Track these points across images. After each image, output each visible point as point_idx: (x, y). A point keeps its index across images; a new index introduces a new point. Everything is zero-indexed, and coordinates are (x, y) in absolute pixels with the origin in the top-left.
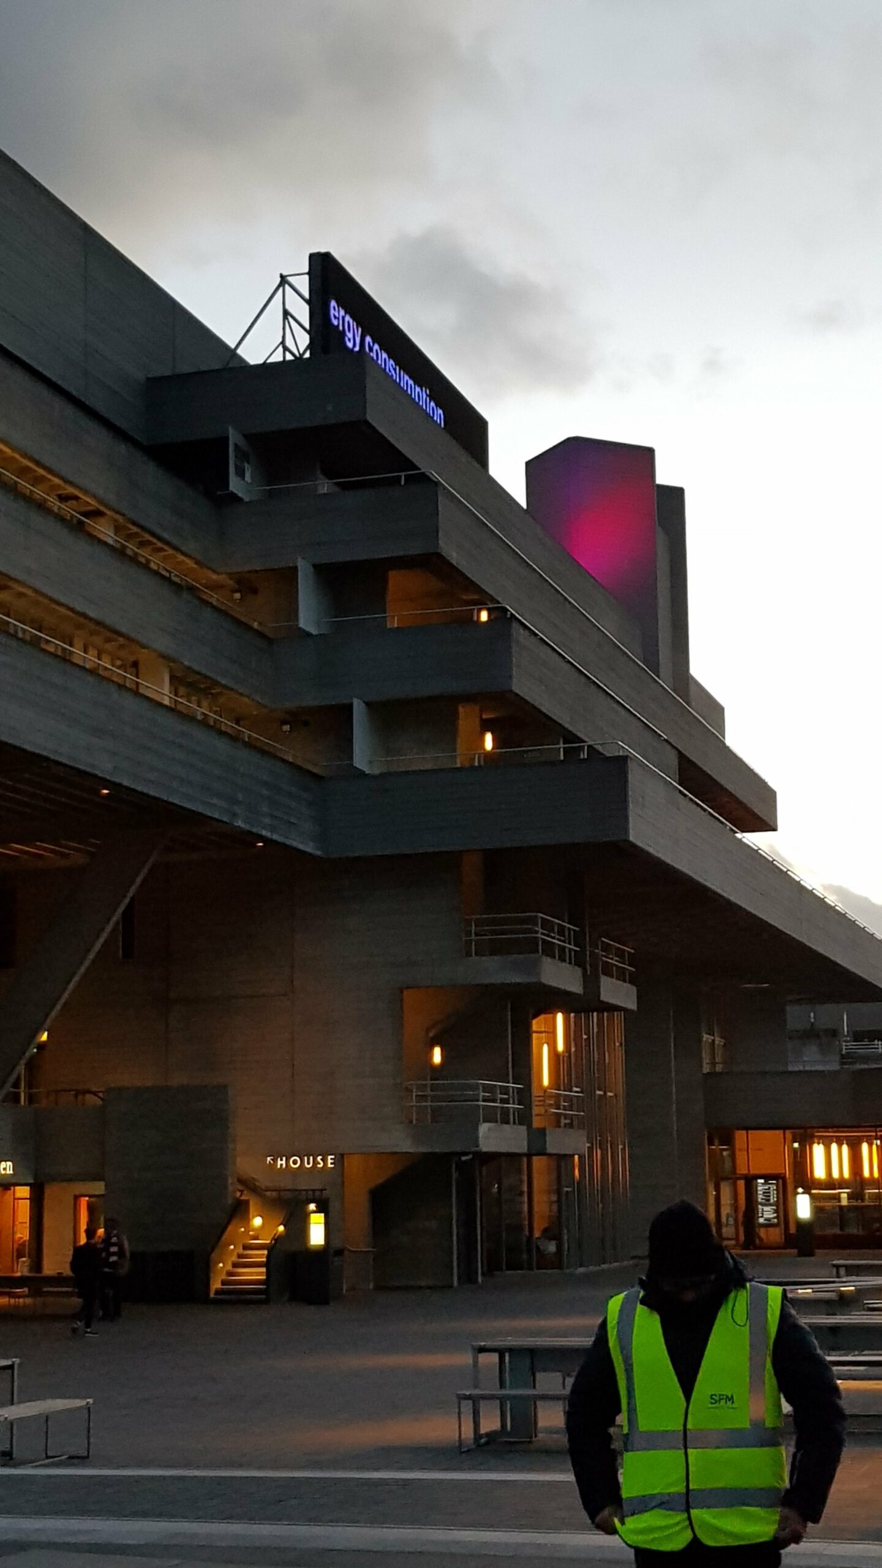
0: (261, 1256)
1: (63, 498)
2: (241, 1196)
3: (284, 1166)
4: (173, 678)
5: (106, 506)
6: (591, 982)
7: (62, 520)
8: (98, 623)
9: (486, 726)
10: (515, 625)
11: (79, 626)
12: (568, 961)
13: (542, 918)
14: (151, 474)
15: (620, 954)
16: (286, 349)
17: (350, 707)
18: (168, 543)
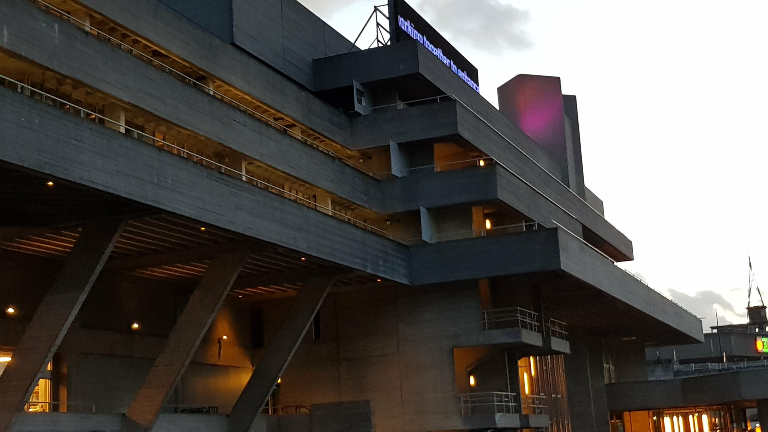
1: (276, 119)
4: (332, 202)
5: (296, 121)
6: (546, 340)
7: (277, 129)
8: (296, 178)
9: (486, 216)
10: (498, 167)
11: (287, 180)
12: (534, 330)
13: (520, 310)
14: (317, 104)
15: (560, 326)
16: (379, 41)
17: (419, 211)
18: (325, 137)
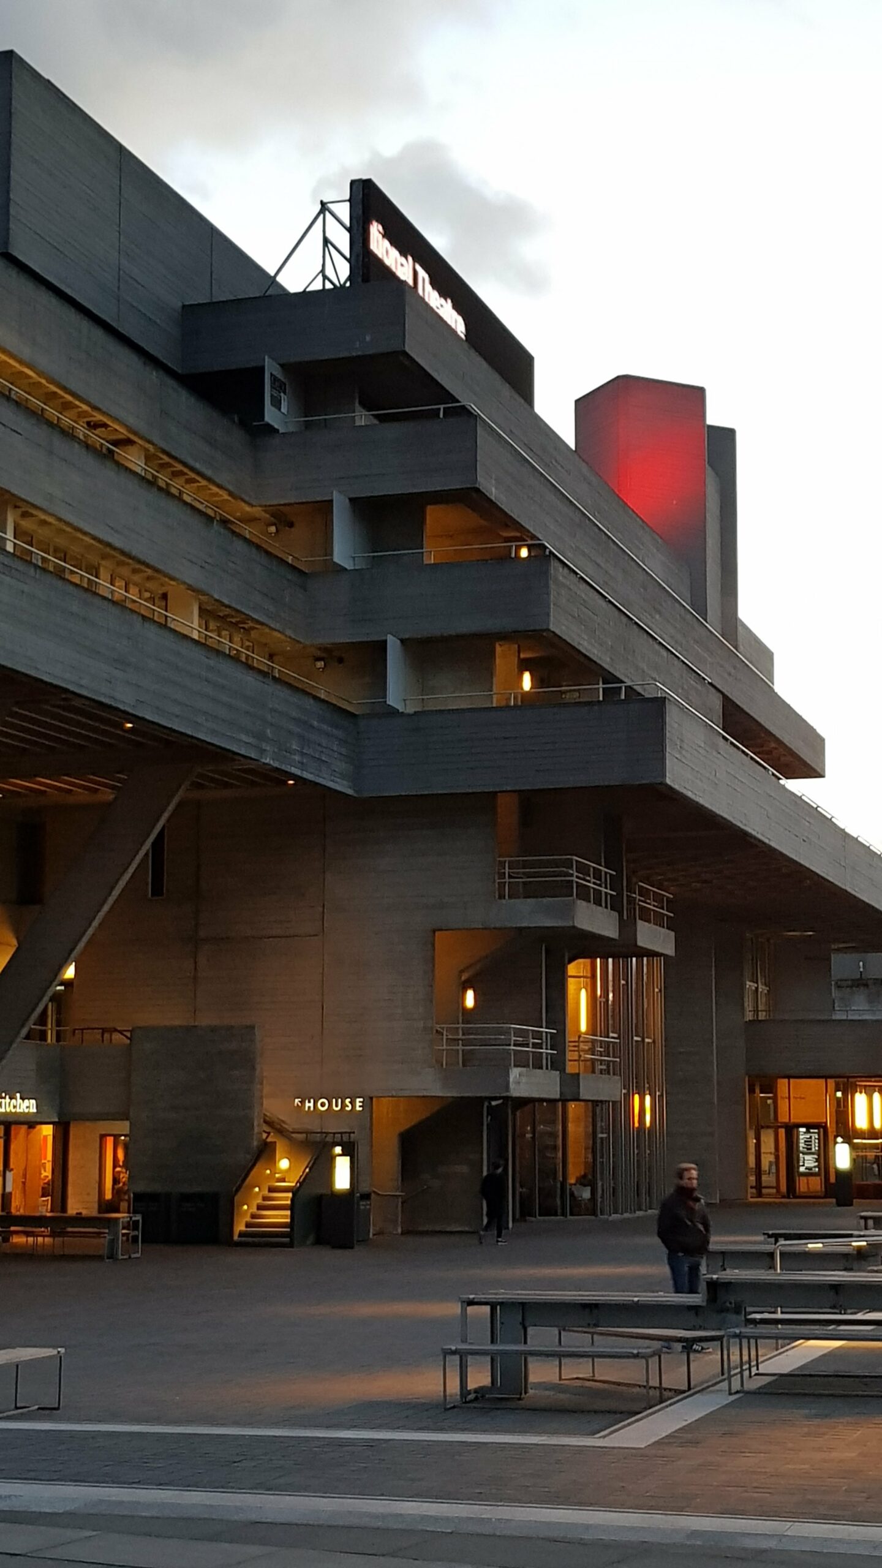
0: (286, 1198)
1: (93, 426)
2: (267, 1137)
3: (312, 1109)
4: (202, 611)
5: (135, 433)
6: (627, 926)
7: (90, 448)
8: (126, 554)
9: (525, 665)
10: (554, 564)
11: (106, 557)
12: (603, 905)
13: (577, 861)
14: (183, 402)
15: (658, 898)
16: (325, 277)
17: (382, 646)
18: (199, 473)
